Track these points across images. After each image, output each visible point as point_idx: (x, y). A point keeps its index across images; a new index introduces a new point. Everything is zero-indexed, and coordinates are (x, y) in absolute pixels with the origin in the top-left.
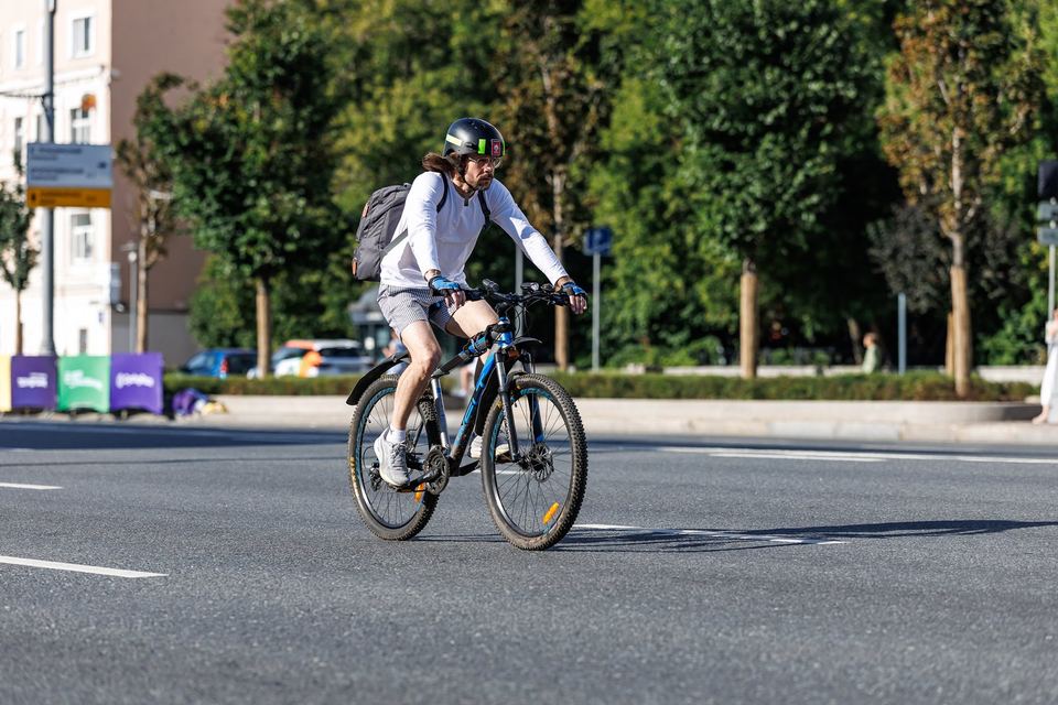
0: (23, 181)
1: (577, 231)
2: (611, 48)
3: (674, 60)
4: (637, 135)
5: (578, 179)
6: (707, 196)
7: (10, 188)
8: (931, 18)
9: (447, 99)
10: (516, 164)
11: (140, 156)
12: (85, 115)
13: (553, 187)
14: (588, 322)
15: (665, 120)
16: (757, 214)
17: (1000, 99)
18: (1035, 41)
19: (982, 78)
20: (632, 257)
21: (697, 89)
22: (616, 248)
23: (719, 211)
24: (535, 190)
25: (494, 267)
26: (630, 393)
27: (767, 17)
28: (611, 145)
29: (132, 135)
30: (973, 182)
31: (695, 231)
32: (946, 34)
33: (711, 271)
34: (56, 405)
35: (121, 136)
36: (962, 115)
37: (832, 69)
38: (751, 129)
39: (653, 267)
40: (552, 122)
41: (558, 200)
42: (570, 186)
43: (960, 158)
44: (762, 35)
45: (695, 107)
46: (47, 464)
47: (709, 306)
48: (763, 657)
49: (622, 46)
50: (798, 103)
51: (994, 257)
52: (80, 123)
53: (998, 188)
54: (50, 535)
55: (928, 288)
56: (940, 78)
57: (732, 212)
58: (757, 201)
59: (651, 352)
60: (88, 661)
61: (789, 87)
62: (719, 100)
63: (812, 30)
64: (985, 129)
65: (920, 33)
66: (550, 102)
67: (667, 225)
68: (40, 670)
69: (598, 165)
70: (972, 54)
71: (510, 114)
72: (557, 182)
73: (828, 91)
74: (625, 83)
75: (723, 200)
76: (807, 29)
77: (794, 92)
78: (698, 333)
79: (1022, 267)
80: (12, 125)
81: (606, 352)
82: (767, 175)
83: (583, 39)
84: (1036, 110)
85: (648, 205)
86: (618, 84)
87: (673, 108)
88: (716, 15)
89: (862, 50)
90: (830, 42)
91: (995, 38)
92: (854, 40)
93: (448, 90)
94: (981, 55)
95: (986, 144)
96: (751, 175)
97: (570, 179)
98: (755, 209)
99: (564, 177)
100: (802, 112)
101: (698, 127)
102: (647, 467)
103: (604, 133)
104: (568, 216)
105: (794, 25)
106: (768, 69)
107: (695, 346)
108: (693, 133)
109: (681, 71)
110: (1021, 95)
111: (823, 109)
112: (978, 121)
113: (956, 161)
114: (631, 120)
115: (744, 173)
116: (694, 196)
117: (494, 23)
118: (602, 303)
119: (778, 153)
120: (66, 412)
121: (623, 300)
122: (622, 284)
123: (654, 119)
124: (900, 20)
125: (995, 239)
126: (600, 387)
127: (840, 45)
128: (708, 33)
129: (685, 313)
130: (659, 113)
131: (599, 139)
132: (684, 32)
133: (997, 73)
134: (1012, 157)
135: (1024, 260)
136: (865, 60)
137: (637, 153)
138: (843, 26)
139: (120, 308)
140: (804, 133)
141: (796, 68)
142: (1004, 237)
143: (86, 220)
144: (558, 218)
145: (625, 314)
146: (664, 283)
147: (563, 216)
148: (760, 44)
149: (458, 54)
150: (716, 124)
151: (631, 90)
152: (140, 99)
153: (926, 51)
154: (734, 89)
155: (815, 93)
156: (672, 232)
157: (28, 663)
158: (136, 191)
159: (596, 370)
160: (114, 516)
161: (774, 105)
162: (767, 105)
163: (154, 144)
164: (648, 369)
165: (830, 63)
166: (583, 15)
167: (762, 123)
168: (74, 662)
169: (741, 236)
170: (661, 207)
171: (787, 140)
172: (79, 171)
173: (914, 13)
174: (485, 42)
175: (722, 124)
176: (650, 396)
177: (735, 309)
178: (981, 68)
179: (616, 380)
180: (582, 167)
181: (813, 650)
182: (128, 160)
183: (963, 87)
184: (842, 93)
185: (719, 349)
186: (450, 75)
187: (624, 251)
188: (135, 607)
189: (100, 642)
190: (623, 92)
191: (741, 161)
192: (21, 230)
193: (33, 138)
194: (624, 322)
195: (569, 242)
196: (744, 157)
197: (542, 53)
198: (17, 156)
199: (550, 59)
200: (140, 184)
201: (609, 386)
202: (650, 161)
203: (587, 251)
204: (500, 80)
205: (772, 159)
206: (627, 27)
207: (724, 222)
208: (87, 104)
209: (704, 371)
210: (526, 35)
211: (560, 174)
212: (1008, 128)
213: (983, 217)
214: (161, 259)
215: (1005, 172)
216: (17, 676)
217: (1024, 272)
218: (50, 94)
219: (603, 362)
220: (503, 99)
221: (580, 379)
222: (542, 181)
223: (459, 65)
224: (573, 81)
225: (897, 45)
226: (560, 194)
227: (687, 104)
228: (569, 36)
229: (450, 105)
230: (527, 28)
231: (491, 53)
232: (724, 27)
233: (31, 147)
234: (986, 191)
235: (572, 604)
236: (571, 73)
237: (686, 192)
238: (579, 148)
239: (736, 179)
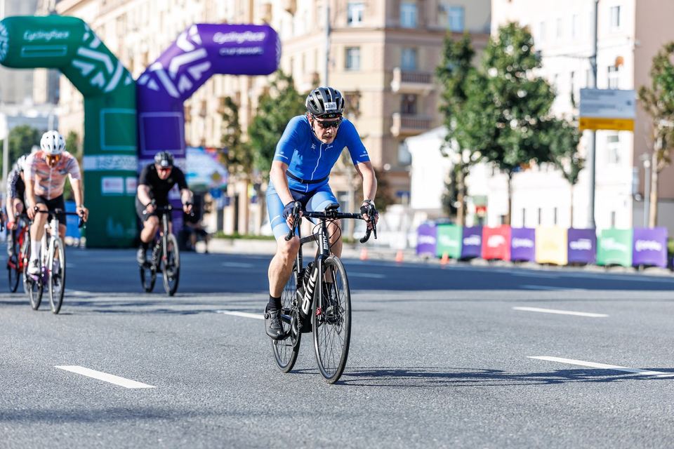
0: (577, 113)
7: (569, 119)
11: (654, 97)
12: (617, 69)
29: (649, 83)
34: (595, 260)
35: (641, 84)
46: (597, 300)
52: (613, 75)
54: (604, 347)
60: (637, 431)
68: (606, 436)
80: (569, 76)
120: (602, 265)
139: (638, 198)
143: (616, 139)
152: (655, 60)
157: (598, 431)
158: (650, 120)
160: (645, 335)
163: (664, 89)
168: (629, 431)
172: (613, 107)
182: (646, 100)
188: (665, 396)
189: (645, 419)
192: (574, 146)
193: (583, 85)
198: (572, 96)
200: (654, 117)
208: (619, 62)
214: (668, 166)
216: (591, 439)
218: (595, 56)
233: (582, 91)
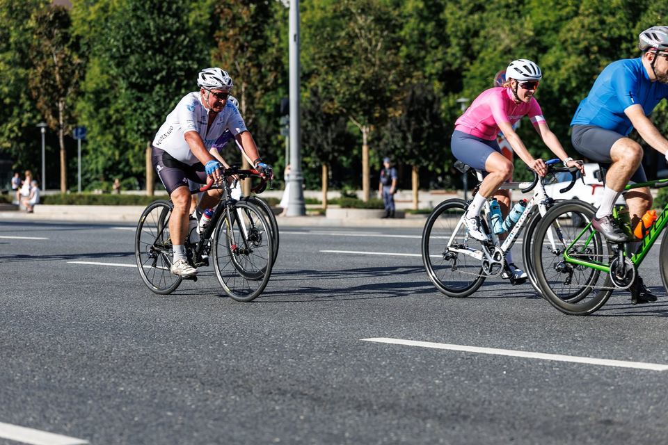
1: (70, 128)
2: (85, 44)
3: (114, 50)
4: (98, 84)
5: (71, 104)
6: (130, 113)
8: (231, 32)
9: (8, 67)
10: (41, 97)
13: (58, 108)
14: (76, 170)
15: (111, 78)
16: (153, 121)
17: (263, 70)
18: (278, 44)
19: (255, 60)
20: (96, 141)
21: (125, 63)
22: (88, 137)
23: (136, 119)
24: (50, 109)
25: (31, 145)
26: (95, 202)
27: (156, 31)
28: (85, 89)
30: (251, 107)
31: (125, 129)
32: (238, 40)
33: (133, 147)
36: (245, 77)
37: (187, 55)
38: (150, 82)
39: (105, 145)
40: (58, 77)
41: (61, 114)
42: (66, 107)
43: (245, 96)
44: (155, 39)
45: (124, 72)
47: (133, 164)
48: (158, 320)
49: (90, 43)
50: (171, 71)
51: (261, 141)
53: (263, 110)
55: (231, 155)
56: (235, 60)
57: (142, 120)
58: (153, 115)
59: (105, 184)
61: (167, 63)
62: (135, 68)
63: (177, 37)
64: (256, 83)
65: (226, 39)
66: (57, 68)
67: (111, 126)
69: (79, 98)
70: (250, 49)
71: (39, 74)
72: (60, 105)
73: (185, 65)
74: (91, 60)
75: (138, 114)
76: (175, 37)
77: (169, 65)
78: (127, 175)
79: (273, 146)
81: (84, 184)
82: (157, 103)
83: (71, 40)
84: (279, 75)
85: (103, 117)
86: (88, 61)
87: (114, 71)
88: (133, 30)
89: (200, 47)
90: (185, 43)
91: (261, 42)
92: (197, 42)
93: (9, 63)
94: (254, 50)
95: (257, 90)
96: (150, 103)
97: (66, 104)
98: (152, 119)
99: (64, 103)
100: (173, 75)
101: (126, 81)
102: (104, 235)
103: (82, 83)
104: (66, 122)
105: (169, 35)
106: (157, 55)
107: (125, 181)
108: (122, 84)
109: (117, 55)
110: (273, 68)
111: (183, 73)
112: (253, 79)
113: (243, 98)
114: (95, 76)
115: (147, 102)
116: (124, 113)
117: (30, 32)
118: (82, 162)
119: (162, 93)
121: (92, 160)
122: (91, 152)
123: (105, 77)
124: (217, 33)
125: (261, 133)
126: (81, 200)
127: (190, 44)
128: (129, 38)
129: (121, 166)
130: (107, 73)
131: (80, 86)
132: (118, 37)
133: (261, 58)
134: (269, 96)
135: (275, 143)
136: (201, 51)
137: (98, 93)
138: (192, 35)
140: (174, 84)
141: (170, 54)
142: (265, 132)
144: (61, 122)
145: (93, 166)
146: (110, 152)
147: (64, 121)
148: (153, 43)
149: (13, 46)
150: (134, 80)
151: (94, 64)
153: (229, 47)
154: (142, 63)
155: (179, 66)
156: (114, 129)
159: (79, 192)
161: (161, 71)
162: (157, 71)
164: (104, 192)
165: (186, 52)
166: (71, 29)
167: (155, 80)
169: (146, 131)
170: (109, 118)
171: (166, 87)
173: (224, 30)
174: (26, 41)
175: (136, 79)
176: (105, 204)
177: (144, 165)
178: (254, 55)
179: (89, 197)
180: (72, 99)
181: (180, 317)
183: (247, 65)
184: (191, 66)
185: (137, 183)
186: (9, 56)
187: (92, 138)
190: (91, 65)
191: (146, 97)
194: (92, 170)
195: (67, 133)
196: (147, 95)
197: (53, 46)
199: (56, 48)
201: (86, 199)
202: (104, 96)
203: (75, 138)
204: (34, 58)
205: (160, 96)
206: (92, 34)
207: (138, 125)
209: (130, 193)
210: (45, 37)
211: (62, 102)
212: (266, 83)
213: (256, 123)
215: (265, 103)
217: (274, 149)
219: (83, 188)
220: (35, 67)
221: (72, 196)
222: (54, 105)
223: (14, 51)
224: (67, 59)
225: (216, 45)
226: (62, 111)
227: (121, 69)
228: (65, 38)
229: (10, 69)
230: (46, 34)
231: (29, 46)
232: (137, 35)
234: (257, 111)
235: (70, 297)
236: (66, 55)
237: (120, 111)
238: (70, 90)
239: (143, 105)
